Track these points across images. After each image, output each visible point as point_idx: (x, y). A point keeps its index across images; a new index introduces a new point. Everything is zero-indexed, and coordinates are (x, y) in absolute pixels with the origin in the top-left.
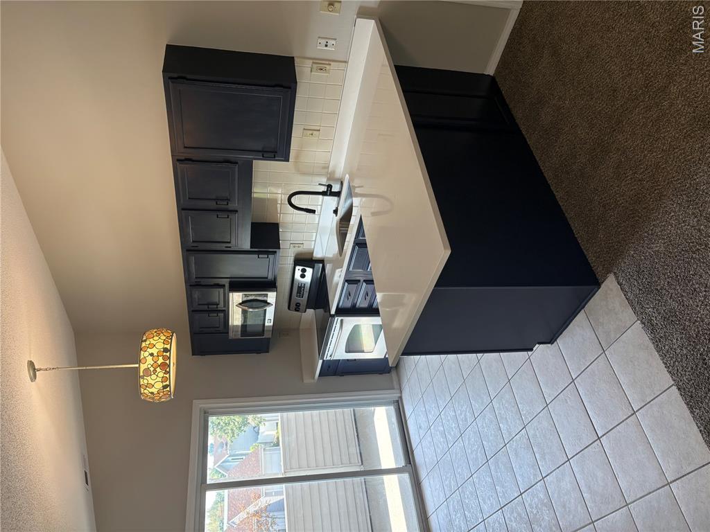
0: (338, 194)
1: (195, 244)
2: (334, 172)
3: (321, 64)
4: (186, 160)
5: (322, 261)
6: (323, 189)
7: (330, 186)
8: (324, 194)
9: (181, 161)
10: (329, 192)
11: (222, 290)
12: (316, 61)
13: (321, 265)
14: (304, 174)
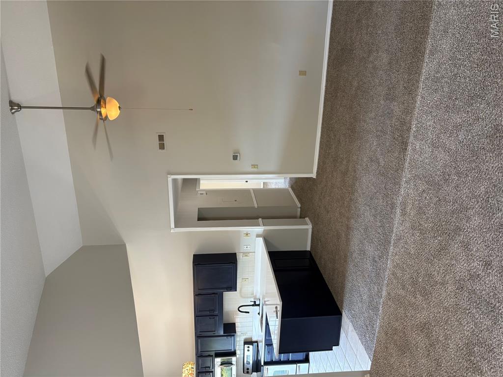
0: (259, 305)
1: (200, 333)
2: (256, 296)
3: (246, 254)
4: (199, 294)
5: (257, 342)
6: (253, 303)
7: (255, 302)
8: (253, 305)
9: (197, 295)
10: (255, 305)
11: (211, 358)
12: (244, 253)
13: (256, 344)
14: (244, 298)
